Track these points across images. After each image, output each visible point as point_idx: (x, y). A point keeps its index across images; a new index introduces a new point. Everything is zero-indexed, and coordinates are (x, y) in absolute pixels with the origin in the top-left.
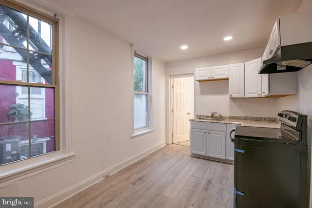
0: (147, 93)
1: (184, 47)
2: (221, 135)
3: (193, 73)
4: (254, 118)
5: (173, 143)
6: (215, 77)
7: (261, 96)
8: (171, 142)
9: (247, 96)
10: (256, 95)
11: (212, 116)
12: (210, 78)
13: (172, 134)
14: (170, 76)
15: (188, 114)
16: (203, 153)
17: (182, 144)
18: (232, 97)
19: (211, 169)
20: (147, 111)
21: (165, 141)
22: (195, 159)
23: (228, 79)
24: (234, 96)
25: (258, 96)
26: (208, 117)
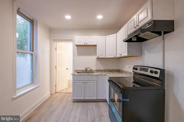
0: (32, 53)
1: (68, 17)
2: (94, 83)
3: (72, 40)
4: (109, 70)
5: (56, 93)
6: (89, 44)
7: (116, 57)
8: (55, 92)
9: (107, 56)
10: (113, 56)
11: (86, 70)
12: (85, 44)
13: (56, 86)
14: (54, 40)
15: (67, 69)
16: (82, 98)
17: (63, 92)
18: (99, 57)
19: (90, 110)
20: (32, 69)
21: (49, 92)
22: (76, 103)
23: (96, 46)
24: (100, 57)
25: (114, 57)
26: (83, 71)
